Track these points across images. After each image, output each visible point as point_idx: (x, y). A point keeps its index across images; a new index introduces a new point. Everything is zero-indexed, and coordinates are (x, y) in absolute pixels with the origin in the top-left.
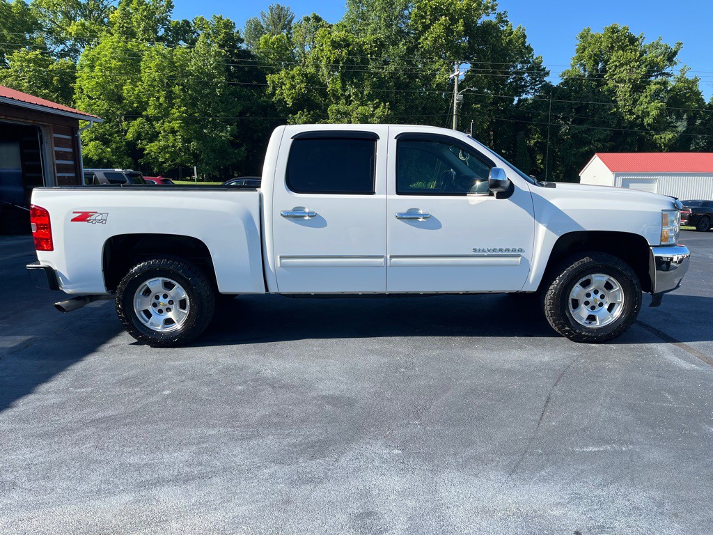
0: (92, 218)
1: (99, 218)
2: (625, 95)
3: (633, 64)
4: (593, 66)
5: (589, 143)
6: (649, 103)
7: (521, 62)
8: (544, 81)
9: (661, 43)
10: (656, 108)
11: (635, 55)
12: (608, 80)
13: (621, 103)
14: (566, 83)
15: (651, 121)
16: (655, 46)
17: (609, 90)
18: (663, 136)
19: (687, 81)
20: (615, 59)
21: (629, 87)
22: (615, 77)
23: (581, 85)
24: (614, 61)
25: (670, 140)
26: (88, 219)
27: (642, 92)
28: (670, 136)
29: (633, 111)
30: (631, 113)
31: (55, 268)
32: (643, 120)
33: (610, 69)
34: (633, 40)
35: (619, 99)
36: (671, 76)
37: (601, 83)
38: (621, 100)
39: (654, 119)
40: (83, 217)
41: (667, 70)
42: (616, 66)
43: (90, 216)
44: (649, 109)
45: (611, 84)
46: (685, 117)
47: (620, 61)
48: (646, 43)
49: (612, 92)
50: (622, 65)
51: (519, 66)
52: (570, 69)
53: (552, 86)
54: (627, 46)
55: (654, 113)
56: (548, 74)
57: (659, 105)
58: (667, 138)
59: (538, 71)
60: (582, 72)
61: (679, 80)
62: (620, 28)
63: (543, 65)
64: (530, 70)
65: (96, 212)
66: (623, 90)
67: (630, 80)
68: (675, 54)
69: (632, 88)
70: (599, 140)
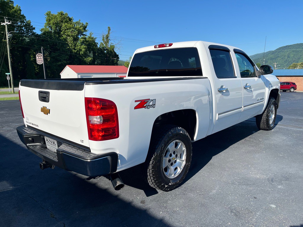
0: (147, 104)
1: (151, 104)
2: (71, 42)
3: (72, 29)
4: (56, 28)
5: (60, 61)
6: (81, 46)
7: (20, 22)
8: (33, 32)
9: (80, 22)
10: (84, 48)
11: (72, 25)
12: (63, 34)
13: (70, 45)
14: (44, 34)
15: (83, 53)
16: (78, 23)
17: (64, 39)
18: (88, 59)
19: (92, 38)
20: (64, 26)
21: (72, 39)
22: (65, 34)
23: (51, 35)
24: (64, 27)
25: (90, 61)
26: (145, 105)
27: (77, 41)
28: (90, 59)
29: (75, 48)
30: (75, 50)
31: (118, 152)
32: (79, 53)
33: (63, 30)
34: (70, 19)
35: (69, 43)
36: (86, 36)
37: (60, 36)
38: (70, 44)
39: (84, 52)
40: (142, 104)
41: (84, 33)
42: (65, 29)
43: (146, 103)
44: (81, 48)
45: (64, 36)
46: (92, 52)
47: (66, 28)
48: (74, 21)
49: (66, 40)
50: (67, 29)
51: (19, 24)
52: (44, 28)
53: (37, 34)
54: (68, 21)
55: (83, 50)
56: (34, 29)
57: (85, 47)
58: (89, 60)
59: (29, 27)
60: (50, 30)
61: (90, 38)
62: (64, 14)
63: (32, 24)
64: (25, 26)
65: (149, 99)
66: (70, 39)
67: (72, 35)
68: (86, 27)
69: (73, 39)
70: (64, 60)
